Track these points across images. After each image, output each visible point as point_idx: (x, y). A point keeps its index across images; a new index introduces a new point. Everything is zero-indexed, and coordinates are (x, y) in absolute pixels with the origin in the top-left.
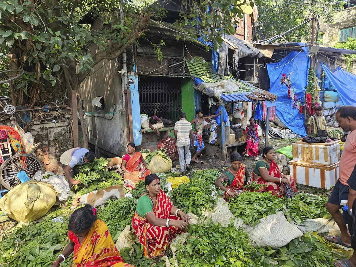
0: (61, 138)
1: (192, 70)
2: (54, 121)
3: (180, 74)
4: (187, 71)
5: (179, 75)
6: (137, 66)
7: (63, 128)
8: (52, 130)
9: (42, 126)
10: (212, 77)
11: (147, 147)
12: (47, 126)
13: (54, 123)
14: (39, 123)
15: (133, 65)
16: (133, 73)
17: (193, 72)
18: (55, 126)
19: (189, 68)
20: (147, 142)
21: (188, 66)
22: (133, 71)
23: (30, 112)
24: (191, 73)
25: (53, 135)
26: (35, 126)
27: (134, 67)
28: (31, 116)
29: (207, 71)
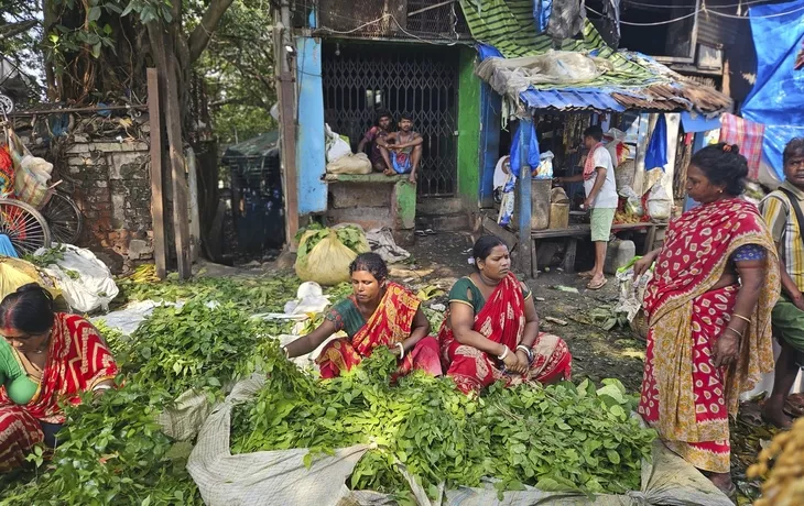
0: (135, 176)
1: (474, 24)
2: (119, 138)
3: (442, 35)
4: (462, 26)
5: (437, 37)
6: (320, 14)
7: (139, 154)
8: (115, 157)
9: (92, 148)
10: (538, 43)
11: (356, 218)
12: (104, 147)
13: (118, 142)
14: (83, 139)
15: (309, 12)
16: (308, 32)
17: (478, 30)
18: (119, 149)
19: (468, 18)
20: (356, 207)
21: (465, 12)
22: (308, 27)
23: (71, 116)
24: (473, 32)
25: (118, 168)
26: (77, 146)
27: (312, 17)
28: (71, 124)
29: (523, 27)
